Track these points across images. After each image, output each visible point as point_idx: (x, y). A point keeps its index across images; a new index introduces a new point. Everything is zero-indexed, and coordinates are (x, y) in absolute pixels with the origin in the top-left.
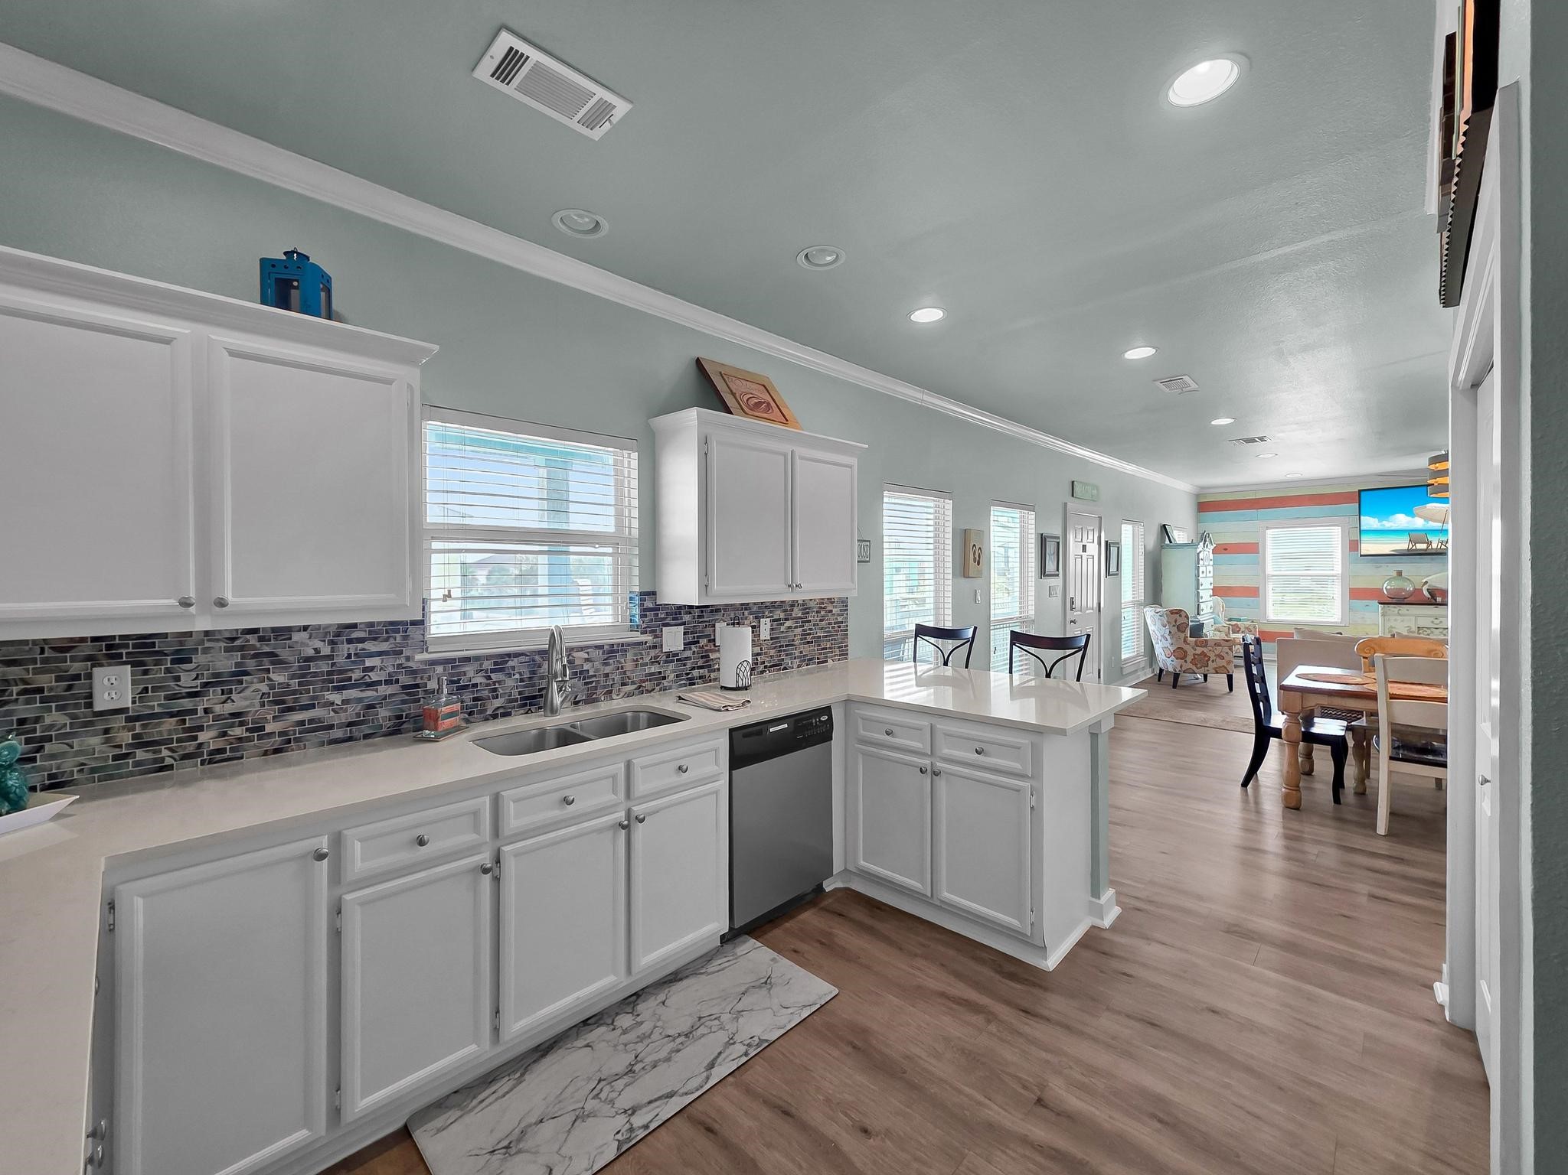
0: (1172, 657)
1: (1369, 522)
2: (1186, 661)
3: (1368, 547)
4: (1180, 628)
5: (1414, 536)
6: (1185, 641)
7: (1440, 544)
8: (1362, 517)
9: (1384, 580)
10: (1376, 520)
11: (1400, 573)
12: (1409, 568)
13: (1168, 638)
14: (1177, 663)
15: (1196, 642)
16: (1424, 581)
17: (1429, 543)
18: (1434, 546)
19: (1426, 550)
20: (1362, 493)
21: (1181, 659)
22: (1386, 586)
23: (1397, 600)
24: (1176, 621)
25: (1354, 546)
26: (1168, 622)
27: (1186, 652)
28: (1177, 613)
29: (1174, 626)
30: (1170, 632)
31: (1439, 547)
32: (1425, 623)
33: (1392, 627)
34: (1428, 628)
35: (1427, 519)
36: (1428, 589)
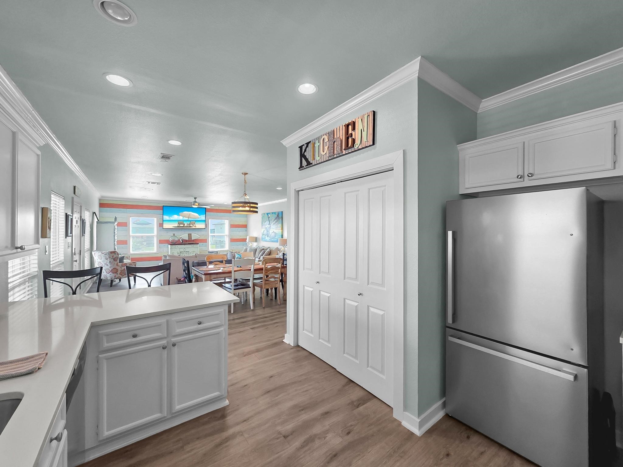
0: (111, 273)
1: (166, 217)
2: (117, 274)
3: (166, 226)
4: (115, 260)
5: (180, 222)
6: (117, 265)
8: (164, 216)
9: (169, 237)
10: (168, 217)
11: (174, 235)
12: (177, 233)
13: (109, 264)
14: (113, 275)
15: (122, 264)
16: (180, 237)
17: (184, 224)
18: (186, 225)
20: (164, 207)
21: (115, 273)
22: (171, 239)
23: (173, 243)
24: (113, 257)
25: (161, 225)
26: (109, 257)
27: (117, 270)
28: (114, 253)
29: (112, 259)
30: (110, 262)
32: (182, 250)
33: (173, 252)
34: (183, 252)
35: (183, 217)
36: (182, 240)
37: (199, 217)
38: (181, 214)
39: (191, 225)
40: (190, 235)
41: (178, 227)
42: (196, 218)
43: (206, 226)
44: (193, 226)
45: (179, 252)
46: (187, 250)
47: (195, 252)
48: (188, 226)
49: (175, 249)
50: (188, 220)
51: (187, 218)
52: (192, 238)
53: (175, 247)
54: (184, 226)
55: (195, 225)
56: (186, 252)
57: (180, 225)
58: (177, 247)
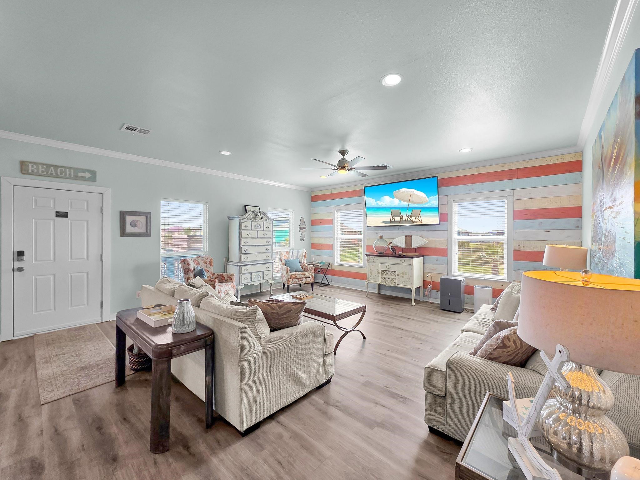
5: (395, 211)
7: (407, 217)
11: (381, 237)
12: (388, 235)
16: (390, 241)
17: (401, 217)
18: (404, 219)
31: (406, 220)
32: (384, 267)
34: (386, 271)
35: (401, 200)
36: (391, 247)
37: (428, 200)
38: (395, 194)
39: (414, 219)
40: (409, 239)
42: (421, 203)
43: (443, 218)
44: (417, 220)
45: (380, 271)
46: (393, 268)
48: (409, 220)
49: (374, 264)
50: (408, 208)
51: (407, 203)
52: (414, 245)
53: (374, 259)
54: (402, 220)
55: (419, 218)
56: (390, 272)
57: (395, 218)
58: (377, 259)
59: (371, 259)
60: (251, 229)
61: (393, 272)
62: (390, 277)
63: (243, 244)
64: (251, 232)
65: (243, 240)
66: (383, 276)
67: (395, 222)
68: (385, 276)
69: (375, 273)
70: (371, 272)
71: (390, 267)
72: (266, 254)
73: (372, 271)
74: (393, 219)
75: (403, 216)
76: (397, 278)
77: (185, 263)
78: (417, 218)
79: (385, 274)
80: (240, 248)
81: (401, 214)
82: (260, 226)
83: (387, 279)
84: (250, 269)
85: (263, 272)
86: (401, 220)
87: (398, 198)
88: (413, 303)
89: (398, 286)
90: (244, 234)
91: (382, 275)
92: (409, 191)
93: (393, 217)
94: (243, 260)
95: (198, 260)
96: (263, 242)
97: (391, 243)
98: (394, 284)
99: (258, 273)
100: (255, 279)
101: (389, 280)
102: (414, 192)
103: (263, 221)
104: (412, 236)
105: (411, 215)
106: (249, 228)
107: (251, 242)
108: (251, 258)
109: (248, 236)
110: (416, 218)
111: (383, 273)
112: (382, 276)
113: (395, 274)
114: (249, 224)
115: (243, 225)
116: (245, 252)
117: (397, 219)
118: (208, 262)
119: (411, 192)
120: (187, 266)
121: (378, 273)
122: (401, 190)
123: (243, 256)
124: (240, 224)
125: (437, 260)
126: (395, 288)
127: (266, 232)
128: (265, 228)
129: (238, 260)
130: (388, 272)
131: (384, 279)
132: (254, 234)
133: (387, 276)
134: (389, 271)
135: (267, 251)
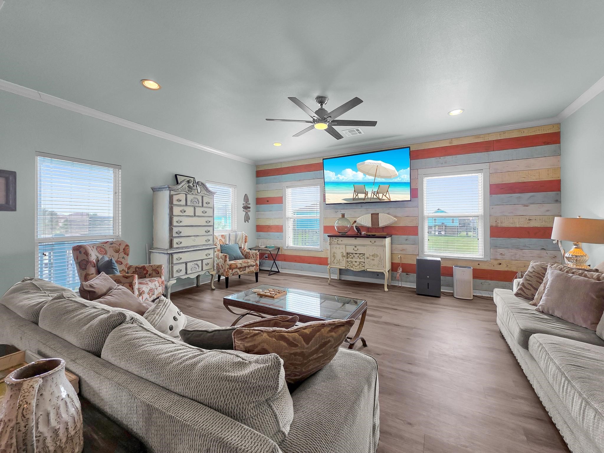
5: (359, 187)
7: (373, 194)
11: (343, 216)
12: (350, 214)
16: (355, 220)
17: (366, 193)
18: (369, 196)
19: (364, 199)
22: (334, 225)
31: (372, 197)
32: (350, 249)
33: (334, 253)
34: (352, 254)
35: (365, 173)
36: (356, 226)
38: (359, 167)
39: (380, 196)
40: (375, 217)
41: (354, 199)
42: (390, 177)
43: (414, 193)
44: (384, 197)
45: (345, 254)
46: (361, 250)
47: (377, 256)
48: (375, 197)
49: (338, 246)
50: (374, 183)
51: (373, 178)
52: (381, 224)
53: (338, 241)
54: (367, 197)
55: (387, 196)
56: (358, 255)
57: (358, 194)
58: (342, 241)
59: (335, 240)
60: (186, 205)
61: (362, 255)
62: (358, 260)
63: (175, 224)
64: (185, 208)
65: (175, 219)
66: (349, 260)
67: (359, 199)
68: (352, 260)
69: (339, 256)
70: (334, 256)
71: (358, 249)
72: (206, 238)
73: (335, 254)
74: (356, 196)
75: (367, 193)
76: (366, 261)
77: (80, 252)
78: (385, 194)
79: (351, 257)
80: (171, 230)
81: (365, 191)
82: (198, 201)
83: (354, 263)
84: (185, 257)
85: (202, 260)
86: (365, 197)
87: (362, 171)
88: (386, 289)
89: (368, 270)
90: (176, 211)
91: (347, 258)
92: (375, 164)
93: (357, 194)
94: (175, 245)
95: (104, 247)
96: (201, 221)
97: (355, 222)
98: (363, 269)
99: (195, 262)
100: (191, 270)
101: (356, 264)
102: (381, 164)
103: (201, 194)
104: (378, 214)
105: (377, 192)
106: (183, 202)
107: (186, 221)
108: (186, 242)
109: (182, 214)
110: (383, 194)
111: (348, 256)
112: (347, 260)
113: (364, 257)
114: (182, 197)
115: (175, 198)
116: (177, 235)
117: (361, 196)
118: (121, 250)
119: (378, 165)
120: (85, 257)
121: (343, 256)
122: (365, 161)
123: (175, 241)
124: (171, 197)
125: (407, 240)
126: (364, 273)
127: (206, 210)
128: (205, 205)
129: (167, 246)
130: (354, 255)
131: (350, 262)
132: (190, 211)
133: (354, 260)
134: (356, 254)
135: (207, 234)
